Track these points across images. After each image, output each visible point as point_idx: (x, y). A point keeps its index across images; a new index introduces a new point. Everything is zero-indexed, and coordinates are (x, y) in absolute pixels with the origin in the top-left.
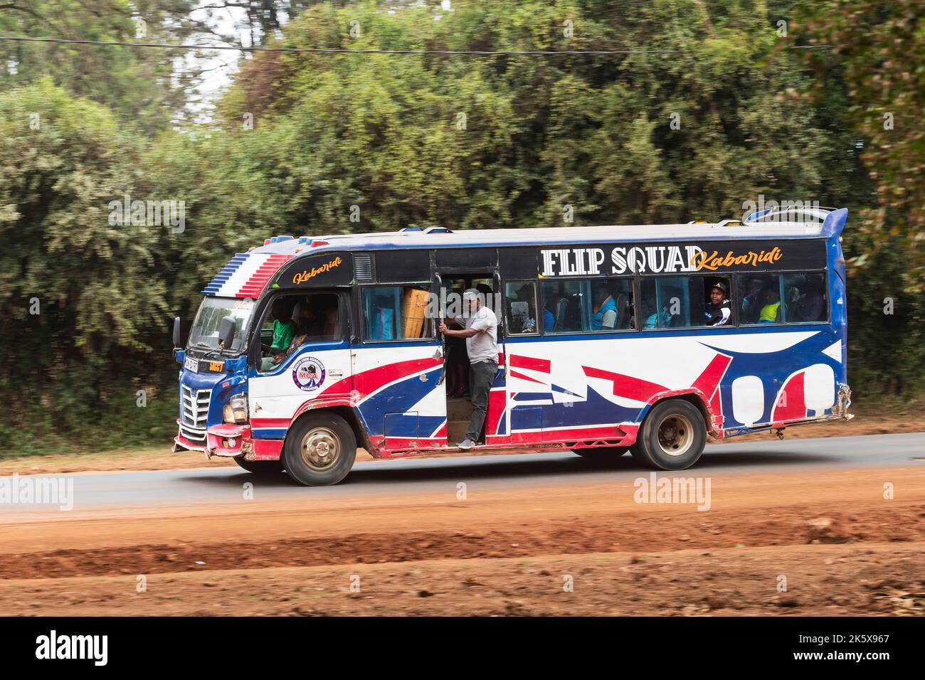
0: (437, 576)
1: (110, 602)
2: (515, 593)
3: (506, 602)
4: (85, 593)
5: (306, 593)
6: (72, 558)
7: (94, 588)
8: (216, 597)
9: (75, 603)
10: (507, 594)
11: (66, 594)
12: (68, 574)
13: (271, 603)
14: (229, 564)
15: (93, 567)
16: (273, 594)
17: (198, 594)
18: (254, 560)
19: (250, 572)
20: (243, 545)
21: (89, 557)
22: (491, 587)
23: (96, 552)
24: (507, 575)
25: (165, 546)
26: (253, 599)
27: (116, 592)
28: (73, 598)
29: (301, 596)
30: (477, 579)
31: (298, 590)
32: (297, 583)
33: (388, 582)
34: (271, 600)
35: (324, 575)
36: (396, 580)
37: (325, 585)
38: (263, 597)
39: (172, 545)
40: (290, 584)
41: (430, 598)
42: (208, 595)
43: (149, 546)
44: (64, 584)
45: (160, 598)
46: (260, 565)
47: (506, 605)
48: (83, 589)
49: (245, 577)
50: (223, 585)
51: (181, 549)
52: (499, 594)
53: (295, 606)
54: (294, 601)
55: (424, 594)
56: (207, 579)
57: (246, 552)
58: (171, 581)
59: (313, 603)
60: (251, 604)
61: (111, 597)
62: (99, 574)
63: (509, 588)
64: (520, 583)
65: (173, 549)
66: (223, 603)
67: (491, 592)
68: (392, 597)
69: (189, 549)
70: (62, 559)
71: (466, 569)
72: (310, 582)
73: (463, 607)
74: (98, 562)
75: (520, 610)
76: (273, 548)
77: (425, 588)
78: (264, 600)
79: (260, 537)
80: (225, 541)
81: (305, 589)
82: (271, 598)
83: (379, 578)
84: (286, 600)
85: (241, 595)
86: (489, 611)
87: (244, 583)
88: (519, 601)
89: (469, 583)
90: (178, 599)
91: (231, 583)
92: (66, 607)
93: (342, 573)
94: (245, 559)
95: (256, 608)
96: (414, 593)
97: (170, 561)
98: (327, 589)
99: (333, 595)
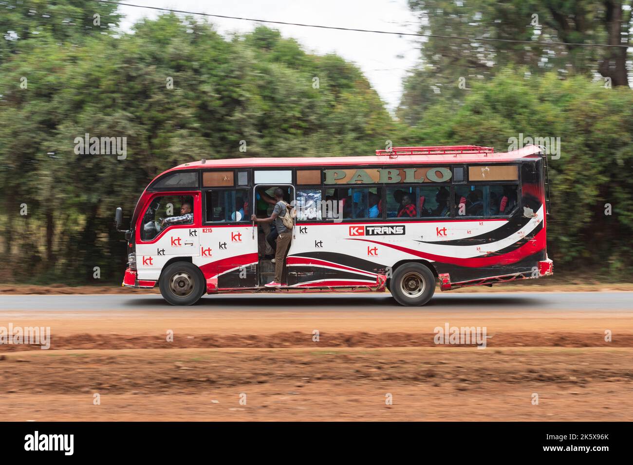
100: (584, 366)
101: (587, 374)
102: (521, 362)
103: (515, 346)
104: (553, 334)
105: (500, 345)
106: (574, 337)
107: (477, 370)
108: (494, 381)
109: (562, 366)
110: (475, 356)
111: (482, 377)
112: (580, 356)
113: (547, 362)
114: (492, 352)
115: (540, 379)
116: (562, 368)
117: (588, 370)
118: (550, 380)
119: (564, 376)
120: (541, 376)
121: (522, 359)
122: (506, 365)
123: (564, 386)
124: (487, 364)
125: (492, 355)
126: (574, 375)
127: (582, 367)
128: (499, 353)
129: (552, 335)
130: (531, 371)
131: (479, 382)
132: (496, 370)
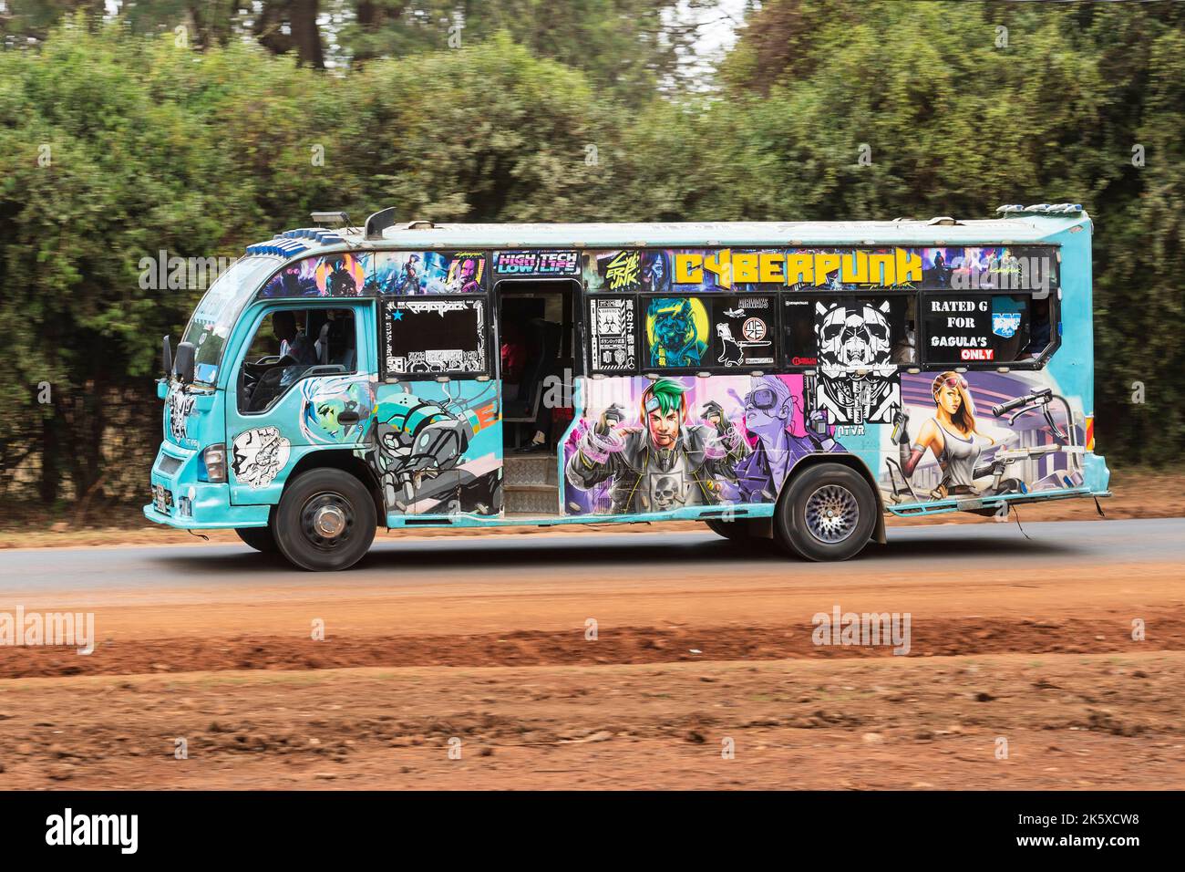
0: (999, 675)
1: (582, 698)
2: (1102, 699)
3: (1090, 710)
4: (551, 686)
5: (831, 693)
6: (533, 642)
7: (562, 681)
8: (717, 695)
9: (538, 699)
10: (1090, 700)
11: (526, 686)
12: (528, 661)
13: (786, 704)
14: (733, 653)
15: (559, 653)
16: (789, 693)
17: (693, 691)
18: (765, 649)
19: (760, 664)
20: (750, 630)
21: (556, 641)
22: (1070, 691)
23: (564, 634)
24: (1090, 676)
25: (651, 628)
26: (764, 698)
27: (589, 686)
28: (536, 692)
29: (826, 697)
30: (1052, 681)
31: (821, 688)
32: (819, 680)
33: (937, 682)
34: (787, 701)
35: (854, 670)
36: (946, 679)
37: (855, 683)
38: (776, 697)
39: (660, 627)
40: (811, 680)
41: (991, 703)
42: (706, 692)
43: (630, 628)
44: (525, 674)
45: (646, 695)
46: (771, 656)
47: (1091, 714)
48: (548, 681)
49: (754, 670)
50: (725, 679)
51: (672, 633)
52: (1080, 699)
53: (817, 709)
54: (816, 703)
55: (983, 698)
56: (705, 672)
57: (754, 639)
58: (660, 674)
59: (841, 706)
60: (761, 705)
61: (584, 693)
62: (567, 662)
63: (1094, 692)
64: (1108, 686)
65: (661, 633)
66: (726, 704)
67: (1070, 698)
68: (941, 701)
69: (681, 634)
70: (521, 643)
71: (1037, 666)
72: (836, 679)
73: (1032, 717)
74: (567, 647)
75: (1107, 721)
76: (789, 634)
77: (984, 690)
78: (777, 700)
79: (771, 620)
80: (726, 624)
81: (829, 688)
82: (786, 697)
83: (925, 675)
84: (805, 701)
85: (747, 693)
86: (1067, 721)
87: (752, 678)
88: (1107, 710)
89: (1042, 685)
90: (669, 697)
91: (735, 678)
92: (526, 703)
93: (877, 669)
94: (753, 647)
95: (768, 710)
96: (970, 696)
97: (658, 648)
98: (857, 688)
99: (866, 696)
100: (333, 711)
101: (345, 729)
102: (183, 708)
103: (153, 670)
104: (233, 641)
105: (117, 671)
106: (287, 645)
107: (87, 731)
108: (135, 755)
109: (283, 713)
110: (74, 696)
111: (108, 746)
112: (315, 690)
113: (243, 706)
114: (110, 687)
115: (241, 746)
116: (285, 719)
117: (349, 722)
118: (263, 746)
119: (291, 736)
120: (242, 739)
121: (187, 701)
122: (154, 715)
123: (296, 761)
124: (106, 715)
125: (109, 693)
126: (313, 735)
127: (333, 716)
128: (126, 687)
129: (233, 644)
130: (215, 729)
131: (98, 758)
132: (132, 729)
